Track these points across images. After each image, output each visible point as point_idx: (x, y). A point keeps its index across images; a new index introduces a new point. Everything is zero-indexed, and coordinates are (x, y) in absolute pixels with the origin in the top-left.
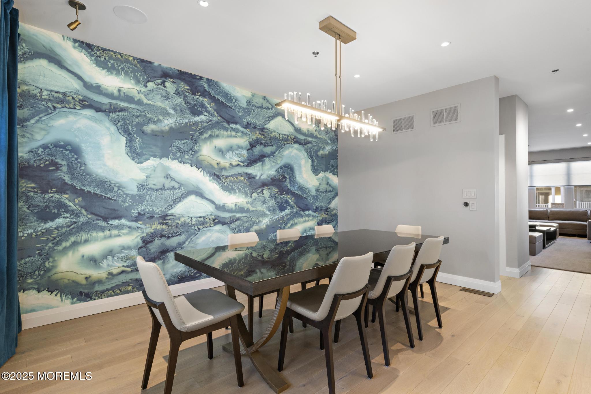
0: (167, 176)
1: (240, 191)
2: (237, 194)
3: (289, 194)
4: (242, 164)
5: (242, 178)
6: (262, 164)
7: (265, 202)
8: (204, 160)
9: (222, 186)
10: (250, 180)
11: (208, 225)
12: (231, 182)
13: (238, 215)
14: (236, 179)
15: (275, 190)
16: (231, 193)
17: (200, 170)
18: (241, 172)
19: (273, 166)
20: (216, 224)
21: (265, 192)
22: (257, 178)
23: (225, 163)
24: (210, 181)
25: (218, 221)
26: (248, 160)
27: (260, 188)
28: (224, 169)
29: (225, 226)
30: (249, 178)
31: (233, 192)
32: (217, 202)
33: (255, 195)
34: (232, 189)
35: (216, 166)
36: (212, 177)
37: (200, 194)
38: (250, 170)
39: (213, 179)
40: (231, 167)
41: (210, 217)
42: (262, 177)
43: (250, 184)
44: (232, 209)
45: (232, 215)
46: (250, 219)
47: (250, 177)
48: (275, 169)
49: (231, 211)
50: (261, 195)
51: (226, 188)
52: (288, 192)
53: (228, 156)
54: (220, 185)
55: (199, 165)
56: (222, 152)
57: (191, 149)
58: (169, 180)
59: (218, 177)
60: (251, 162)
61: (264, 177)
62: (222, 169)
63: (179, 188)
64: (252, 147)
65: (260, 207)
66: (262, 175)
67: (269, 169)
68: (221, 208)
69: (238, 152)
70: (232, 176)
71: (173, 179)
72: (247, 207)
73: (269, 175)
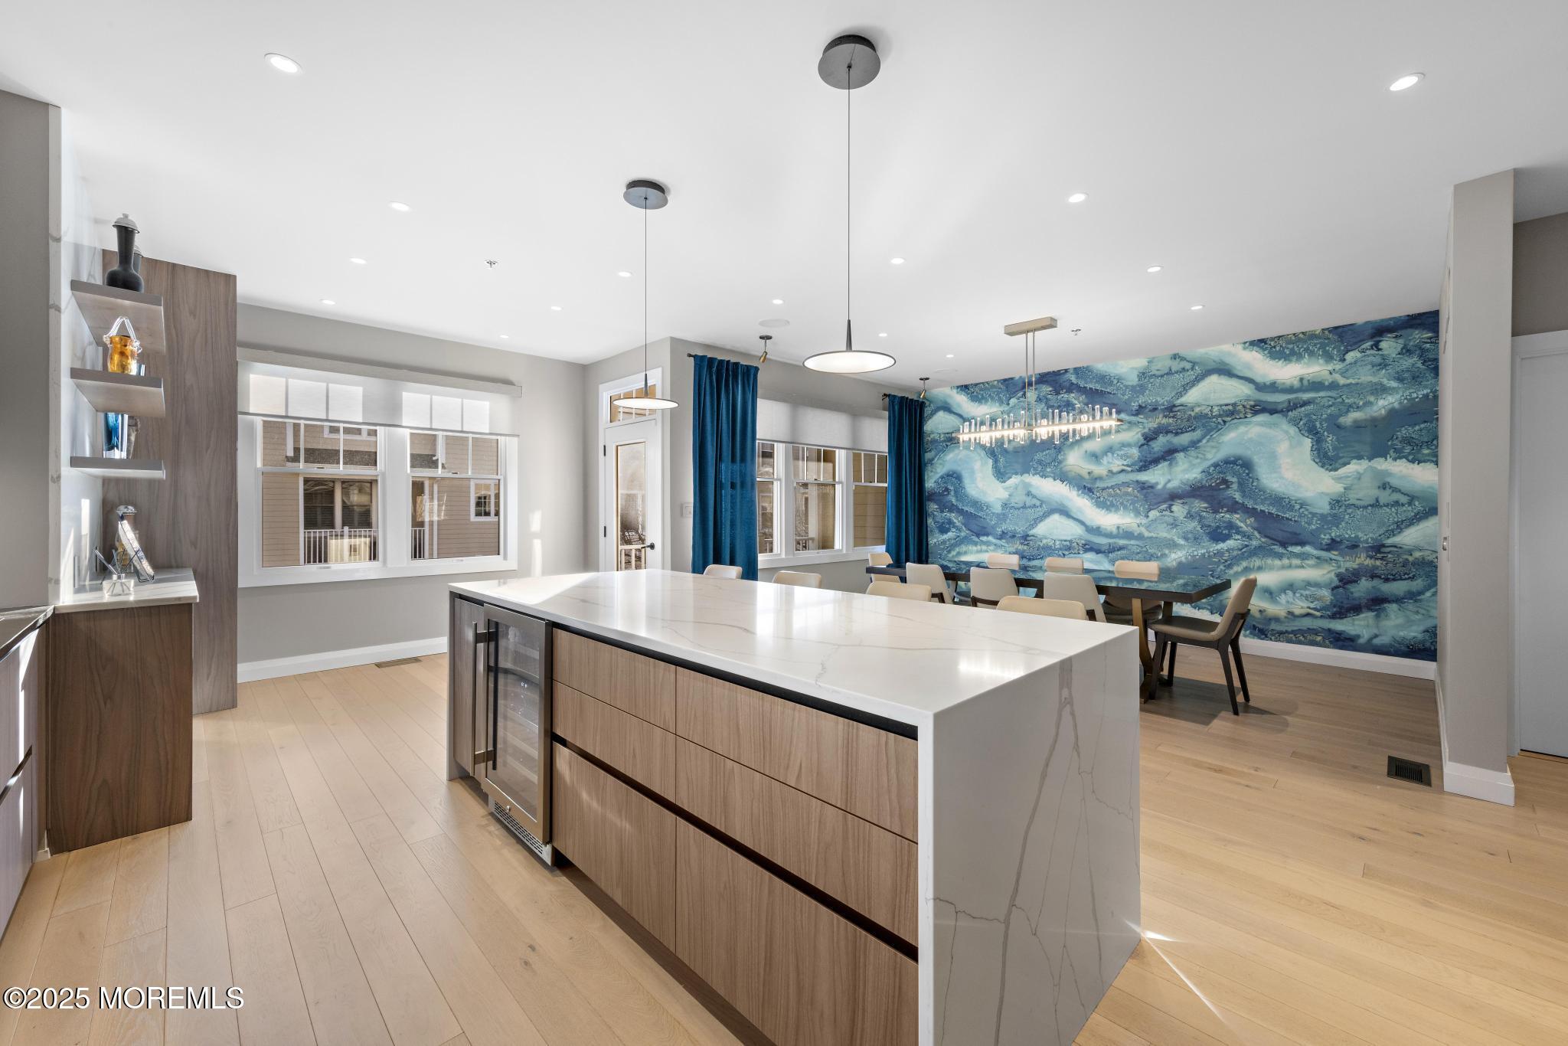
0: (1029, 494)
1: (1125, 508)
2: (1121, 512)
3: (1239, 512)
4: (1129, 469)
5: (1130, 489)
6: (1170, 465)
7: (1176, 526)
8: (1070, 471)
9: (1096, 502)
10: (1145, 491)
11: (1076, 551)
12: (1110, 495)
13: (1122, 542)
14: (1118, 491)
15: (1199, 505)
16: (1111, 511)
17: (1065, 483)
18: (1127, 481)
19: (1194, 465)
20: (1086, 551)
21: (1174, 508)
22: (1160, 487)
23: (1100, 470)
24: (1078, 495)
25: (1089, 547)
26: (1141, 461)
27: (1165, 502)
28: (1100, 478)
29: (1100, 555)
30: (1143, 488)
31: (1113, 509)
32: (1088, 523)
33: (1153, 514)
34: (1112, 505)
35: (1087, 477)
36: (1080, 492)
37: (1065, 512)
38: (1145, 477)
39: (1082, 493)
40: (1110, 474)
41: (1078, 542)
42: (1170, 486)
43: (1145, 496)
44: (1111, 533)
45: (1111, 541)
46: (1144, 549)
47: (1145, 488)
48: (1200, 470)
49: (1109, 535)
50: (1167, 513)
51: (1101, 504)
52: (1234, 507)
53: (1105, 460)
54: (1093, 501)
55: (1063, 477)
56: (1096, 457)
57: (1054, 460)
58: (1030, 497)
59: (1090, 490)
60: (1146, 464)
61: (1174, 484)
62: (1096, 479)
63: (1041, 506)
64: (1148, 441)
65: (1163, 533)
66: (1169, 481)
67: (1185, 471)
68: (1097, 531)
69: (1122, 452)
70: (1112, 487)
71: (1034, 497)
72: (1139, 532)
73: (1184, 481)
